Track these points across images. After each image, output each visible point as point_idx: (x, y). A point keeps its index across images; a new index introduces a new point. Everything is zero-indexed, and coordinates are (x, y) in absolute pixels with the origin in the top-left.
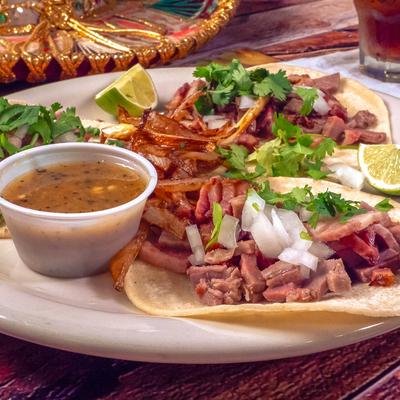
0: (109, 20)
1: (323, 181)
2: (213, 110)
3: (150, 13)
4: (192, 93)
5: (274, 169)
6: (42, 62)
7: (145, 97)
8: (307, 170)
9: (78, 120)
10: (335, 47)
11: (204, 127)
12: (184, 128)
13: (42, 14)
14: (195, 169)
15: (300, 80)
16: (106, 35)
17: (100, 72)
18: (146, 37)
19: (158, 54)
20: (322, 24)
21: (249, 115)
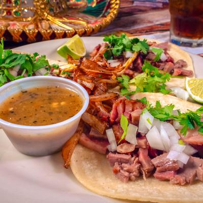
0: (64, 17)
1: (168, 95)
2: (112, 57)
3: (81, 15)
4: (102, 49)
5: (144, 89)
6: (34, 33)
7: (80, 50)
8: (160, 89)
9: (47, 62)
10: (157, 31)
11: (108, 65)
12: (99, 66)
13: (36, 13)
14: (106, 88)
15: (152, 44)
16: (64, 23)
17: (60, 38)
18: (80, 24)
19: (85, 31)
20: (150, 22)
21: (130, 61)
